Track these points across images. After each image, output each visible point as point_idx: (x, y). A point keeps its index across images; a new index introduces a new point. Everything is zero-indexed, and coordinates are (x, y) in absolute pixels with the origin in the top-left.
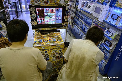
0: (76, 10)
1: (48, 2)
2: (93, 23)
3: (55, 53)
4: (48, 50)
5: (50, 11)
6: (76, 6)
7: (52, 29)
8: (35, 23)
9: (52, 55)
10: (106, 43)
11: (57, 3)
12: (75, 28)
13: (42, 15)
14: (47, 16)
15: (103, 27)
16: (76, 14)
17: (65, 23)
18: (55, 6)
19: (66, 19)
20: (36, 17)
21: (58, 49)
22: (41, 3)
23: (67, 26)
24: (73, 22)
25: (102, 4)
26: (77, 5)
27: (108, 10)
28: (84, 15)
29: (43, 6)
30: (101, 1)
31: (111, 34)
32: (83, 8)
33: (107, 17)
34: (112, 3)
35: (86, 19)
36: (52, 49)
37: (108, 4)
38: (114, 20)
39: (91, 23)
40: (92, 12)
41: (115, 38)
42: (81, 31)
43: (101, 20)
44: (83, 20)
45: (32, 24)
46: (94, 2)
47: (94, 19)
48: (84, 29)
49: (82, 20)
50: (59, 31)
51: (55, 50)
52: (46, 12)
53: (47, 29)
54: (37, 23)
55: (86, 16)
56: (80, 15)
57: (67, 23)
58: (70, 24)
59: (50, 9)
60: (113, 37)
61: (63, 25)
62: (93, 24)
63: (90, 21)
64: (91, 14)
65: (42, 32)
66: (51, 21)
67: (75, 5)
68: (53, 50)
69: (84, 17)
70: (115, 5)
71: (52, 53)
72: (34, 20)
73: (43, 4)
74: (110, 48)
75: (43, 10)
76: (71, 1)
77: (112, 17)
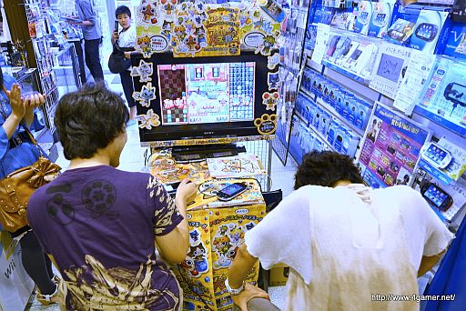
0: (306, 65)
1: (199, 41)
2: (373, 117)
3: (229, 236)
4: (204, 227)
5: (209, 74)
6: (306, 51)
7: (217, 140)
8: (151, 120)
9: (216, 243)
10: (426, 194)
11: (236, 44)
12: (303, 134)
13: (179, 89)
14: (198, 92)
15: (413, 131)
16: (305, 81)
17: (265, 118)
18: (229, 54)
19: (271, 102)
20: (155, 97)
21: (240, 222)
22: (175, 44)
23: (272, 132)
24: (294, 113)
25: (408, 44)
26: (309, 48)
27: (431, 66)
28: (337, 85)
29: (183, 56)
30: (401, 35)
31: (447, 161)
32: (332, 60)
33: (429, 94)
34: (446, 42)
35: (343, 103)
36: (217, 222)
37: (431, 46)
38: (455, 106)
39: (364, 114)
40: (366, 76)
41: (463, 176)
42: (326, 146)
43: (404, 105)
44: (332, 105)
45: (140, 123)
46: (375, 36)
47: (377, 102)
48: (339, 139)
49: (328, 106)
50: (243, 150)
51: (228, 224)
52: (192, 80)
53: (195, 142)
54: (160, 120)
55: (345, 90)
56: (322, 87)
57: (273, 118)
58: (284, 120)
59: (208, 67)
60: (455, 174)
61: (258, 126)
62: (375, 121)
63: (360, 110)
64: (365, 84)
65: (178, 153)
66: (213, 110)
67: (299, 47)
68: (223, 224)
69: (337, 94)
70: (458, 49)
71: (218, 236)
72: (149, 108)
73: (181, 49)
74: (445, 214)
75: (183, 71)
76: (286, 32)
77: (446, 95)
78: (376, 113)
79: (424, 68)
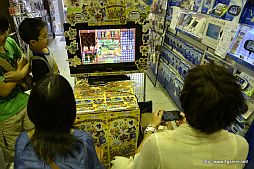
0: (167, 31)
1: (103, 16)
2: (204, 60)
3: (119, 128)
4: (104, 122)
5: (109, 35)
6: (167, 22)
7: (114, 73)
8: (76, 62)
11: (124, 18)
14: (103, 46)
16: (166, 39)
17: (141, 60)
18: (120, 24)
19: (144, 51)
20: (78, 49)
21: (125, 120)
22: (89, 18)
23: (145, 68)
24: (160, 57)
25: (224, 17)
26: (169, 21)
27: (237, 30)
28: (184, 42)
29: (94, 25)
30: (220, 12)
31: (245, 85)
32: (180, 28)
33: (235, 46)
34: (246, 16)
35: (187, 51)
36: (112, 120)
37: (237, 19)
38: (250, 53)
39: (199, 58)
40: (200, 36)
42: (177, 76)
43: (221, 53)
44: (181, 53)
45: (70, 63)
46: (206, 13)
47: (206, 51)
49: (179, 53)
50: (129, 78)
51: (118, 121)
52: (99, 39)
53: (102, 74)
54: (81, 61)
55: (188, 44)
56: (176, 42)
57: (146, 60)
58: (154, 62)
59: (108, 32)
61: (137, 65)
63: (197, 56)
64: (200, 41)
65: (92, 81)
67: (163, 20)
68: (116, 121)
69: (184, 47)
70: (252, 20)
71: (113, 127)
72: (75, 55)
73: (92, 21)
74: (244, 116)
76: (156, 12)
77: (245, 47)
78: (206, 58)
79: (232, 31)
